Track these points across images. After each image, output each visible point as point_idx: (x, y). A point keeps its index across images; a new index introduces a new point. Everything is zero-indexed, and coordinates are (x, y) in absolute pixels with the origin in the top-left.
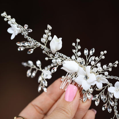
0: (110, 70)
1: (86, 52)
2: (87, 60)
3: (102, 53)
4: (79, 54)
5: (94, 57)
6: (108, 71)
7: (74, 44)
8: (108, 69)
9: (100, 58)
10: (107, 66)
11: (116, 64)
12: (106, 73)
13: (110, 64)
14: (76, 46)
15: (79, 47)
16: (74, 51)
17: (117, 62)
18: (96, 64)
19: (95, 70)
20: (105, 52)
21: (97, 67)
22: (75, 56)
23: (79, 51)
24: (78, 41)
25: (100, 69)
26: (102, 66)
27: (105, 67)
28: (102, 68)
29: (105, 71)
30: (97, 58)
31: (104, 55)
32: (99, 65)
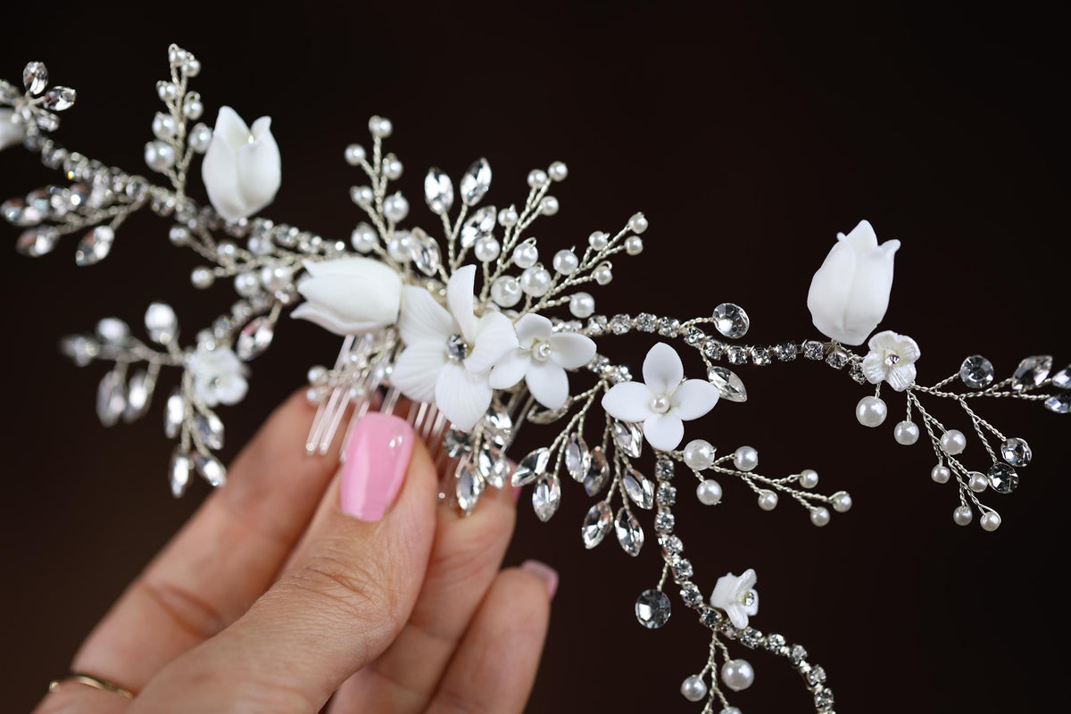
0: (604, 275)
1: (437, 188)
2: (452, 237)
3: (538, 179)
4: (398, 206)
5: (493, 209)
6: (591, 288)
7: (355, 154)
8: (588, 272)
9: (530, 215)
10: (579, 254)
11: (631, 234)
12: (583, 304)
13: (599, 240)
14: (371, 163)
15: (394, 168)
16: (362, 196)
17: (639, 222)
18: (510, 253)
19: (507, 290)
20: (559, 170)
21: (515, 271)
22: (375, 228)
23: (392, 188)
24: (381, 127)
25: (537, 281)
26: (546, 260)
27: (566, 260)
28: (552, 272)
29: (571, 290)
30: (509, 216)
31: (555, 189)
32: (527, 253)
